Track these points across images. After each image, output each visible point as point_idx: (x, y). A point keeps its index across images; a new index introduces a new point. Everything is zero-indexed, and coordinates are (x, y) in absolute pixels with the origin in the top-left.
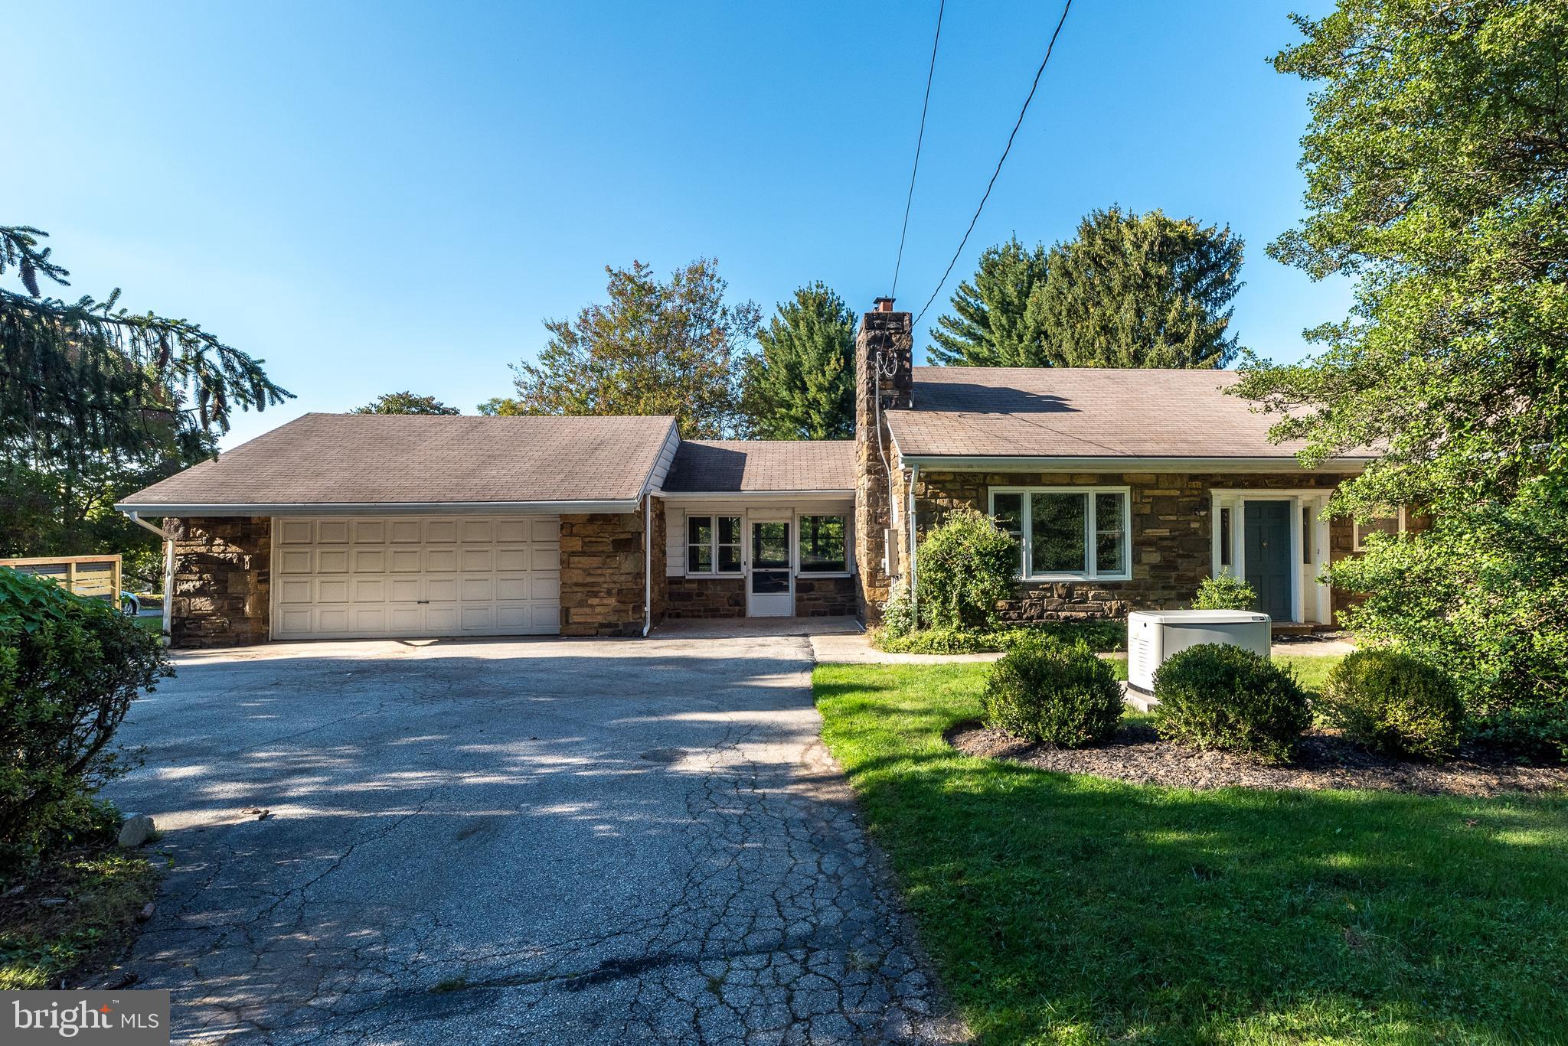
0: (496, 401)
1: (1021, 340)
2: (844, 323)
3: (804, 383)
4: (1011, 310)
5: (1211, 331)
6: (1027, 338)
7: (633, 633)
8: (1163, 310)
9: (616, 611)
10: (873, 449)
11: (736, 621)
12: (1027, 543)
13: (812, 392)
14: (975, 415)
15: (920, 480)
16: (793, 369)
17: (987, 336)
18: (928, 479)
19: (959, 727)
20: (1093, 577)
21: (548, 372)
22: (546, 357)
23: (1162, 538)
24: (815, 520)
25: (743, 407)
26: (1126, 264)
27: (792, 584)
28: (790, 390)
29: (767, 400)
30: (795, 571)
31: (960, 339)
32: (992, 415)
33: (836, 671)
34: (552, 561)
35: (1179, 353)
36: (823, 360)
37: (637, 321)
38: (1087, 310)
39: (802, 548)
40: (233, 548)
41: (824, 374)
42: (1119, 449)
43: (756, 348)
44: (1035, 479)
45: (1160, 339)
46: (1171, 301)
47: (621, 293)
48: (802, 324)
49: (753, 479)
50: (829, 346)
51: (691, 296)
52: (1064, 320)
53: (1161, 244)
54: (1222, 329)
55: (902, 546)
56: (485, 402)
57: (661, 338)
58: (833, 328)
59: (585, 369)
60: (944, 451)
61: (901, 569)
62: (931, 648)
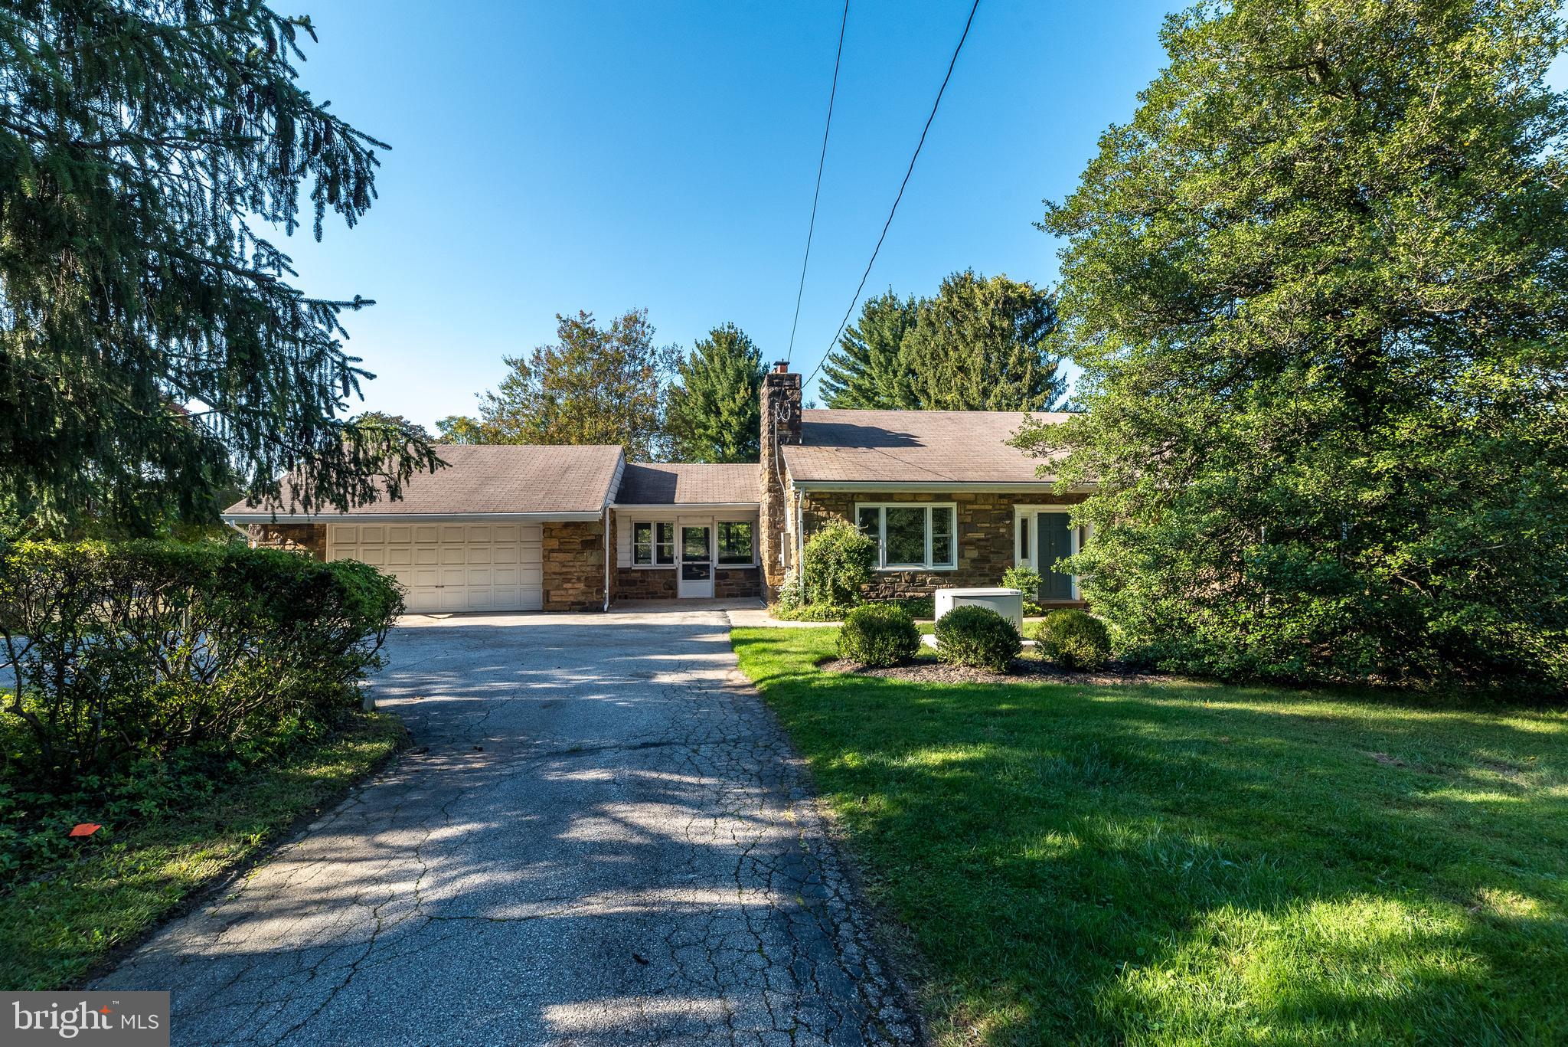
0: (452, 418)
1: (895, 376)
2: (750, 358)
3: (718, 408)
4: (888, 350)
5: (1044, 372)
6: (900, 374)
7: (598, 609)
8: (1006, 355)
9: (584, 593)
10: (773, 473)
11: (670, 601)
12: (883, 542)
13: (725, 414)
14: (848, 449)
15: (806, 498)
16: (709, 396)
17: (868, 371)
18: (813, 497)
19: (825, 660)
20: (930, 568)
21: (508, 400)
22: (505, 387)
23: (979, 540)
24: (729, 524)
25: (668, 430)
26: (977, 319)
27: (712, 574)
28: (706, 413)
29: (688, 423)
30: (715, 563)
31: (847, 373)
32: (860, 449)
33: (746, 631)
34: (535, 556)
35: (1018, 390)
36: (734, 390)
37: (582, 360)
38: (946, 354)
39: (720, 546)
40: (301, 547)
41: (734, 401)
42: (948, 476)
43: (679, 381)
44: (889, 497)
45: (1003, 379)
46: (1011, 349)
47: (570, 336)
48: (716, 359)
49: (684, 493)
50: (739, 378)
51: (627, 340)
52: (928, 362)
53: (1004, 303)
54: (1054, 371)
55: (793, 546)
56: (442, 419)
57: (601, 373)
58: (742, 362)
59: (536, 396)
60: (823, 477)
61: (793, 562)
62: (812, 617)
